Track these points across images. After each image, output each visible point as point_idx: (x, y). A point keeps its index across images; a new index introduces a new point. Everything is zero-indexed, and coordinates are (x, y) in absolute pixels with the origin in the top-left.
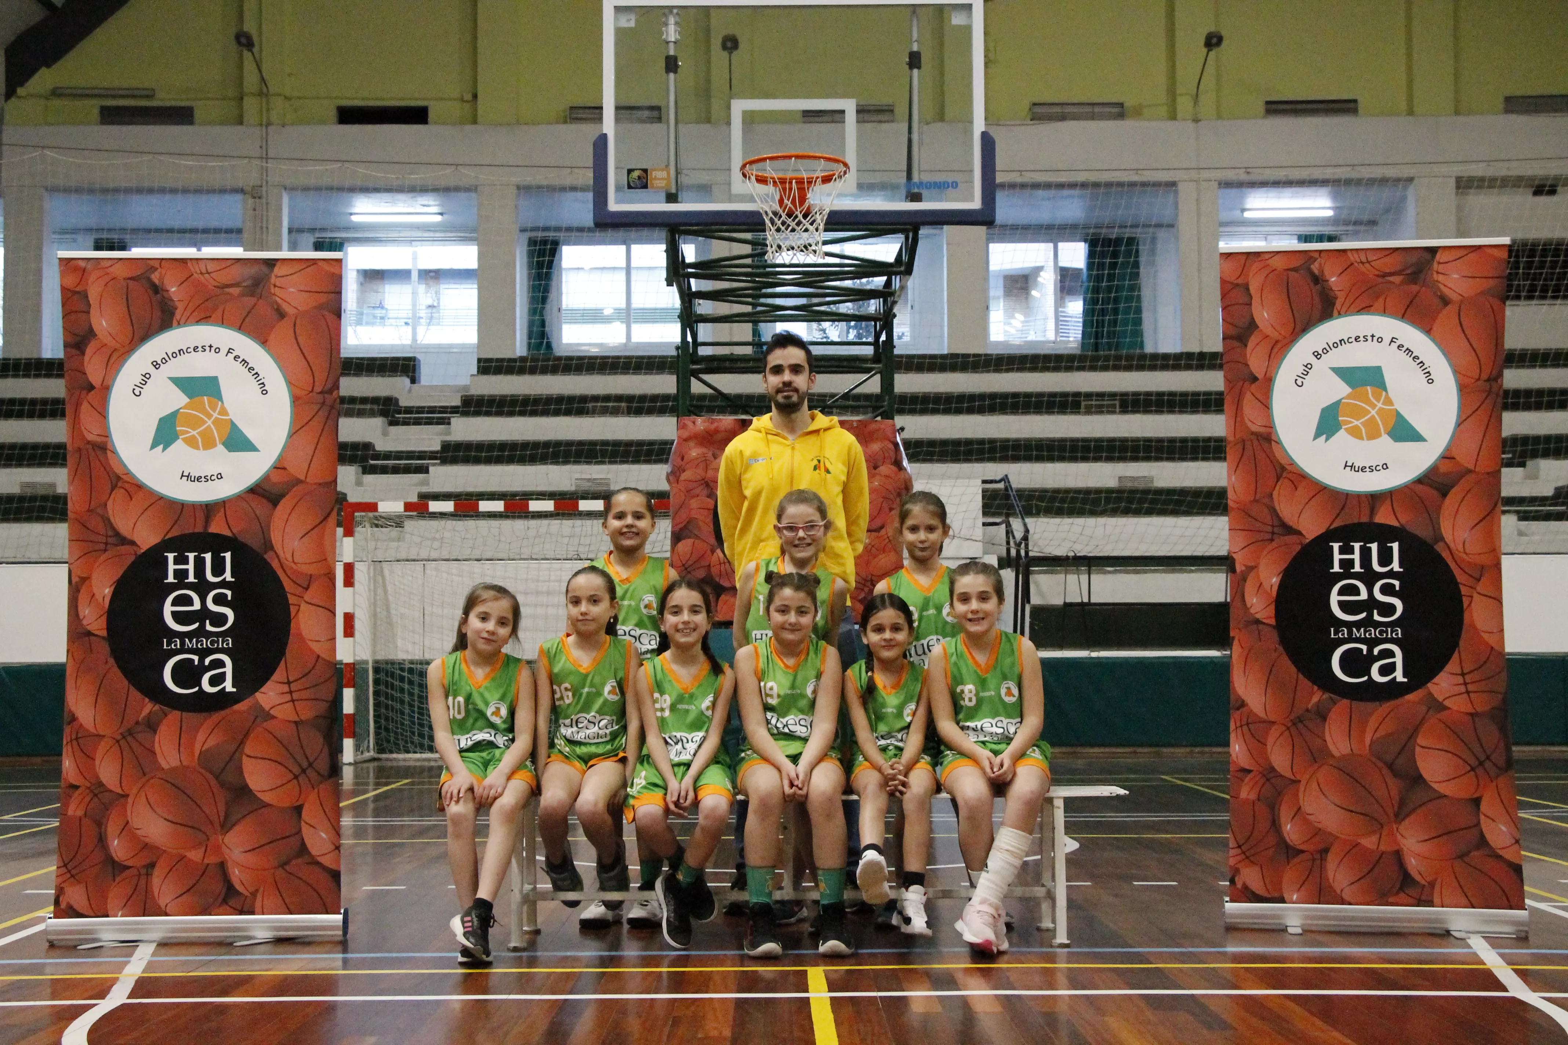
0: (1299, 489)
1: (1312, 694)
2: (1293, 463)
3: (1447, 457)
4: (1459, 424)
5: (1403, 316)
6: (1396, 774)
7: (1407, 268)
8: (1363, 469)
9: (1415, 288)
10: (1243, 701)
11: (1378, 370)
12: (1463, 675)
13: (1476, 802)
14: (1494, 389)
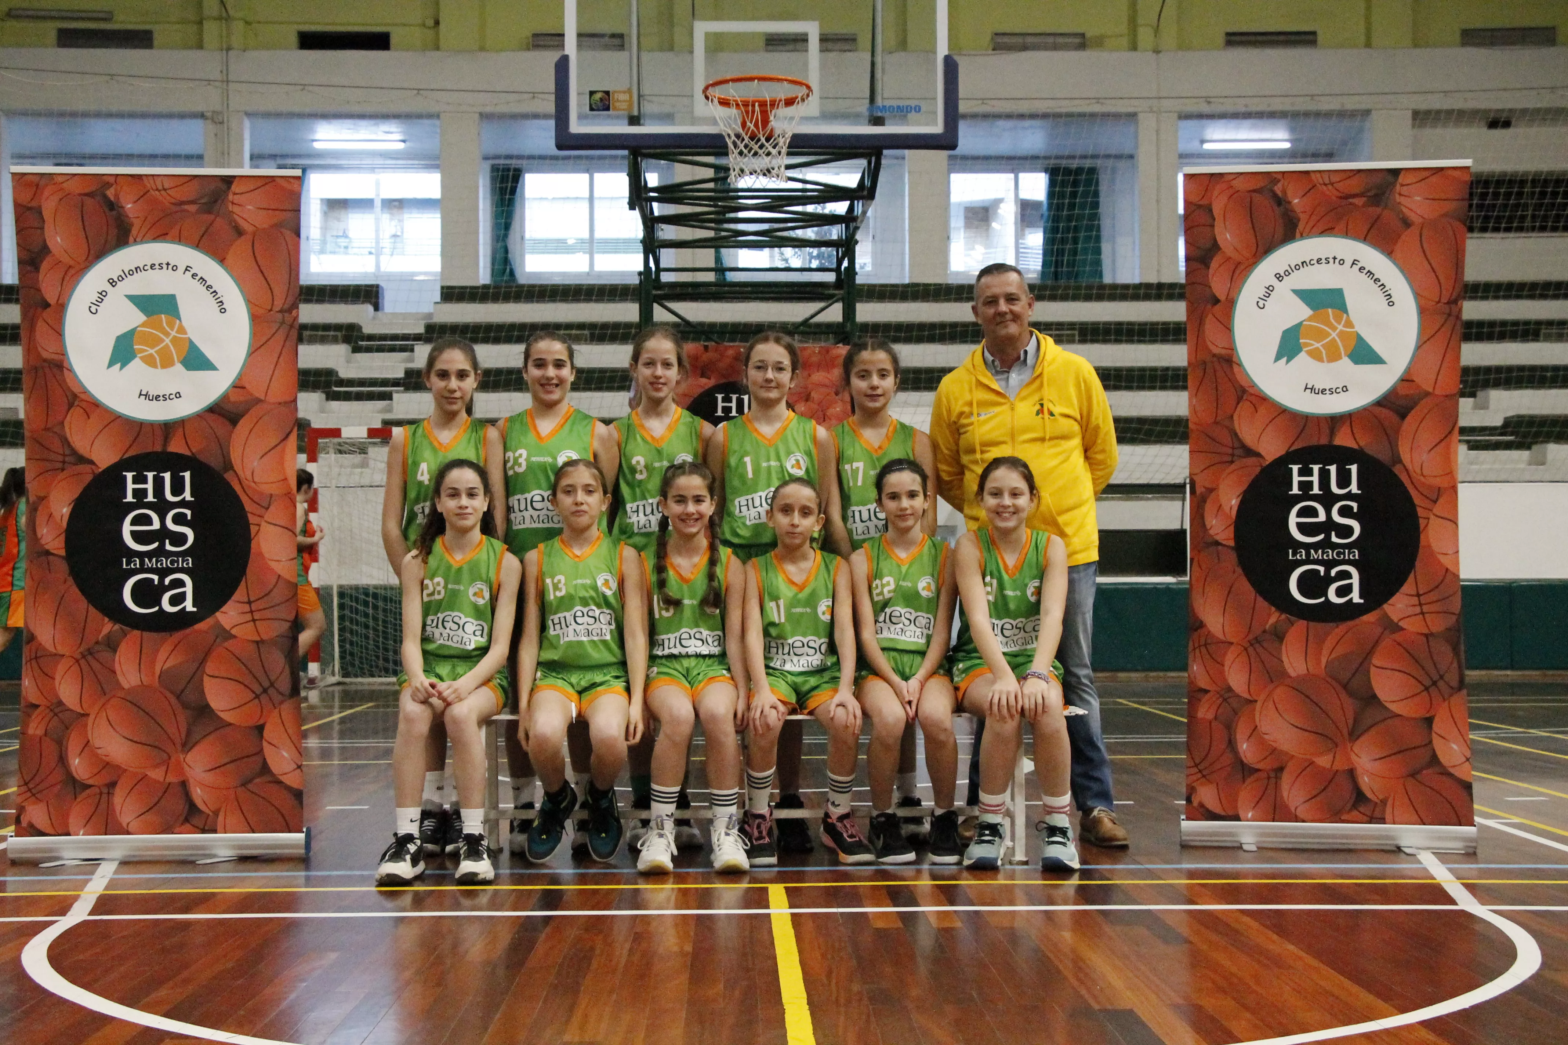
0: (1260, 411)
1: (1269, 615)
2: (1254, 386)
3: (1406, 379)
4: (1418, 347)
5: (1365, 239)
6: (1351, 694)
7: (1369, 190)
8: (1323, 391)
9: (1377, 210)
10: (1202, 622)
11: (1339, 292)
12: (1418, 596)
13: (1429, 721)
14: (1454, 313)
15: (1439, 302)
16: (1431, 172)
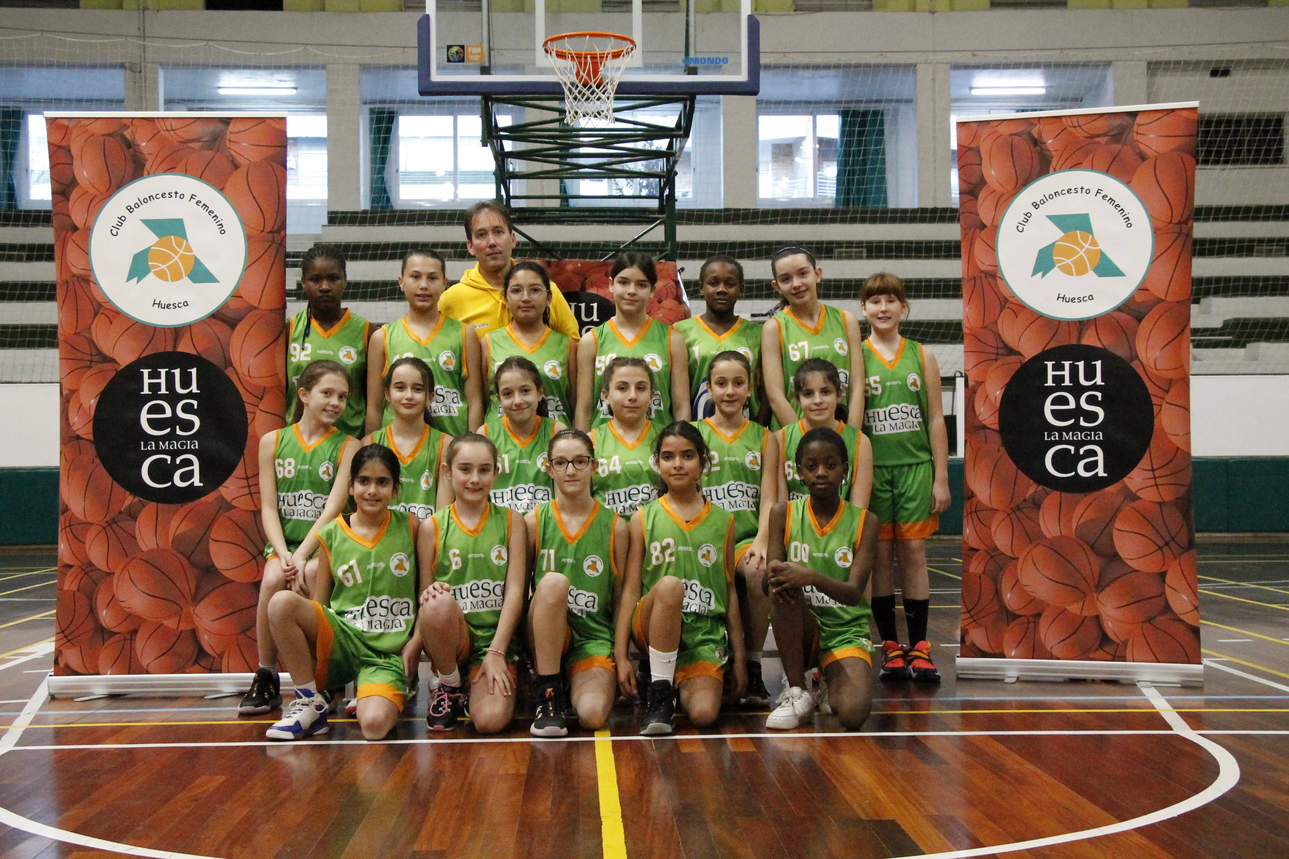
0: (1020, 317)
1: (1029, 486)
2: (1014, 295)
3: (1142, 289)
4: (1153, 260)
5: (1107, 172)
6: (1097, 552)
7: (1111, 131)
8: (1073, 300)
9: (1118, 147)
10: (973, 493)
11: (1086, 217)
12: (1153, 470)
13: (1162, 576)
14: (1185, 232)
15: (1171, 223)
16: (1163, 113)
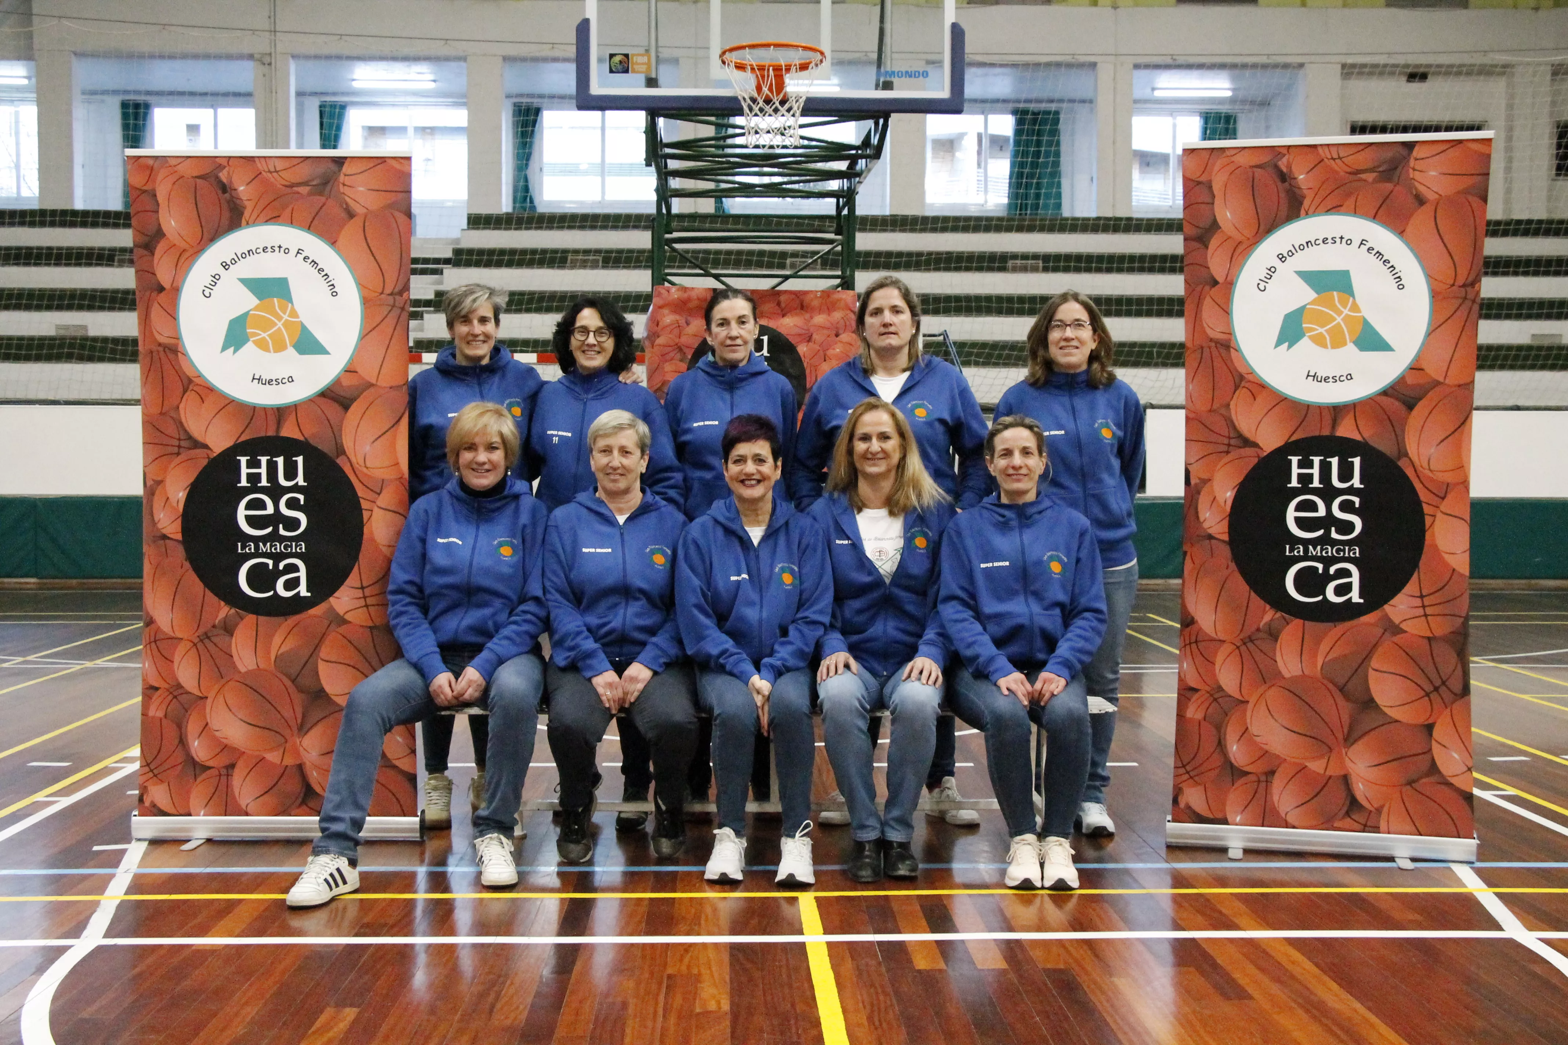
0: (1259, 399)
1: (1264, 612)
2: (1252, 372)
3: (1415, 368)
4: (1429, 334)
5: (1374, 218)
6: (1347, 697)
7: (1379, 166)
8: (1326, 379)
9: (1389, 186)
10: (1193, 618)
11: (1345, 274)
12: (1422, 597)
13: (1429, 728)
14: (1471, 296)
15: (1453, 285)
16: (1448, 145)
